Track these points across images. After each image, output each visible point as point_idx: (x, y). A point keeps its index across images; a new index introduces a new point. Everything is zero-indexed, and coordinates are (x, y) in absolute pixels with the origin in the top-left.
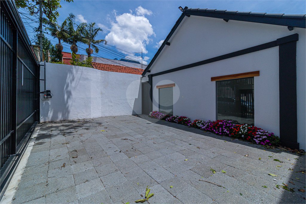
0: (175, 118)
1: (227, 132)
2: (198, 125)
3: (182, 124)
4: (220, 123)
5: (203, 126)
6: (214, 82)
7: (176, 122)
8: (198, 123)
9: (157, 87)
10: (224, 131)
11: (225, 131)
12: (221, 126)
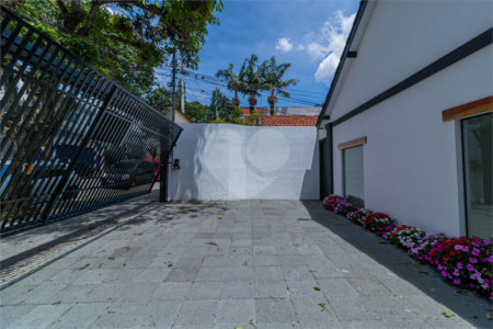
0: (362, 214)
1: (481, 280)
2: (402, 241)
3: (372, 231)
4: (457, 247)
5: (415, 247)
6: (452, 125)
7: (361, 225)
8: (405, 234)
9: (339, 146)
10: (472, 277)
11: (477, 276)
12: (464, 258)
